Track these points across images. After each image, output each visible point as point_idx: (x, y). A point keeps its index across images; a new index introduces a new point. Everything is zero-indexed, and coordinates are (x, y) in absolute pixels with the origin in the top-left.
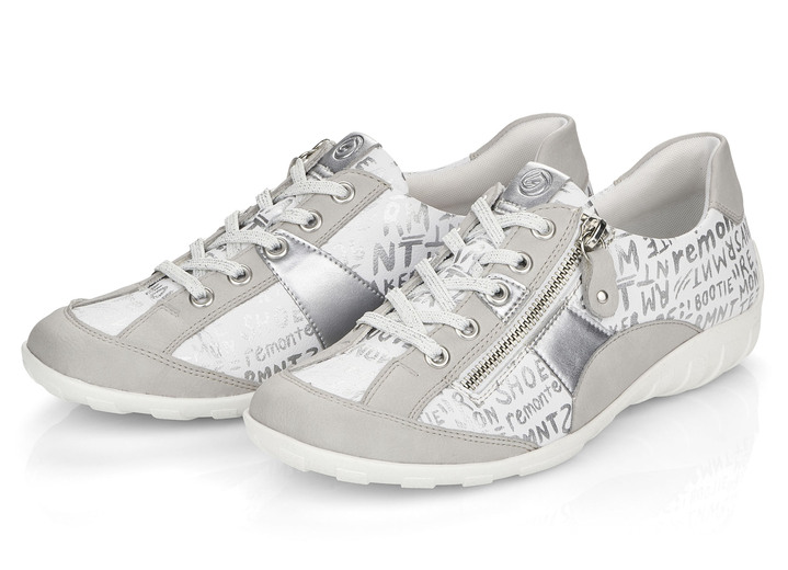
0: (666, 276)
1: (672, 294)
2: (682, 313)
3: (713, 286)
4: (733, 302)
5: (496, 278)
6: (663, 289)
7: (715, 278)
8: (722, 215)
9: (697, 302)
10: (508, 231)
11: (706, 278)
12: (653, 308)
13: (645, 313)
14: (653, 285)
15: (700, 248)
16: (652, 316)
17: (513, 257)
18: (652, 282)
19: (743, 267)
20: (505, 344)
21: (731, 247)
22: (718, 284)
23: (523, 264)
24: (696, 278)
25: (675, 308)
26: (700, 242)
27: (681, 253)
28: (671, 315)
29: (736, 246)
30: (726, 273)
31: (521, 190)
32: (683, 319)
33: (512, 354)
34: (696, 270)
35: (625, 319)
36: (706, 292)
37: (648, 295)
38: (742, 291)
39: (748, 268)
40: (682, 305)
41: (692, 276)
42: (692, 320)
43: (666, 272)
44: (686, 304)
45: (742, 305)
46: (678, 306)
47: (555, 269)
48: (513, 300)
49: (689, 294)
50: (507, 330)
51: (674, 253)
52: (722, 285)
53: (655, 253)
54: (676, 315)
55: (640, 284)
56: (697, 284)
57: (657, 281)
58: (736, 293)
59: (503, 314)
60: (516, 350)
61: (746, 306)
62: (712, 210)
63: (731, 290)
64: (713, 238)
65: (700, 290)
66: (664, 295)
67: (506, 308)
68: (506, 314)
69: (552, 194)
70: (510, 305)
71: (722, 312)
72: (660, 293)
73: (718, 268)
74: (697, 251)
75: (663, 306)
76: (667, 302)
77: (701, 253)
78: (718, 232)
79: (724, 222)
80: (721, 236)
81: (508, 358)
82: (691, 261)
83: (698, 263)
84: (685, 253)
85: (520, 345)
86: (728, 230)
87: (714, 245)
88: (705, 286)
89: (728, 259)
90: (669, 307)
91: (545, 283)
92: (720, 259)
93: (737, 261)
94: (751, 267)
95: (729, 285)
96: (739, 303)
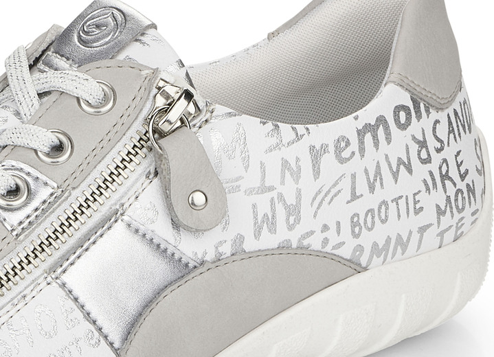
0: (297, 181)
1: (306, 210)
2: (326, 241)
3: (384, 203)
4: (422, 230)
5: (13, 168)
6: (291, 200)
7: (389, 190)
8: (408, 96)
9: (354, 224)
10: (46, 99)
11: (372, 188)
12: (273, 229)
13: (257, 234)
14: (274, 194)
15: (361, 142)
16: (269, 241)
17: (44, 139)
18: (271, 189)
19: (445, 177)
20: (14, 268)
21: (423, 144)
22: (396, 200)
23: (58, 148)
24: (353, 189)
25: (312, 233)
26: (361, 133)
27: (324, 148)
28: (305, 242)
29: (432, 144)
30: (409, 184)
31: (79, 37)
32: (328, 249)
33: (23, 284)
34: (354, 176)
35: (221, 243)
36: (371, 211)
37: (264, 209)
38: (440, 212)
39: (457, 178)
40: (325, 228)
41: (346, 185)
42: (346, 252)
43: (297, 176)
44: (333, 227)
45: (441, 234)
46: (318, 229)
47: (108, 159)
48: (36, 203)
49: (339, 211)
50: (20, 248)
51: (312, 148)
52: (402, 202)
53: (277, 146)
54: (315, 243)
55: (250, 192)
56: (354, 197)
57: (280, 189)
58: (429, 215)
59: (16, 223)
60: (30, 278)
61: (449, 236)
62: (391, 86)
63: (418, 211)
64: (387, 128)
65: (360, 207)
66: (294, 211)
67: (20, 215)
68: (21, 223)
69: (120, 47)
70: (29, 210)
71: (402, 243)
72: (287, 207)
73: (395, 175)
74: (354, 146)
75: (291, 228)
76: (298, 220)
77: (362, 150)
78: (397, 120)
79: (410, 105)
80: (403, 127)
81: (16, 290)
82: (342, 161)
83: (356, 165)
84: (332, 149)
85: (38, 272)
86: (419, 117)
87: (389, 140)
88: (370, 201)
89: (415, 162)
90: (300, 230)
91: (89, 180)
92: (400, 161)
93: (434, 167)
94: (463, 177)
95: (416, 203)
96: (434, 230)
